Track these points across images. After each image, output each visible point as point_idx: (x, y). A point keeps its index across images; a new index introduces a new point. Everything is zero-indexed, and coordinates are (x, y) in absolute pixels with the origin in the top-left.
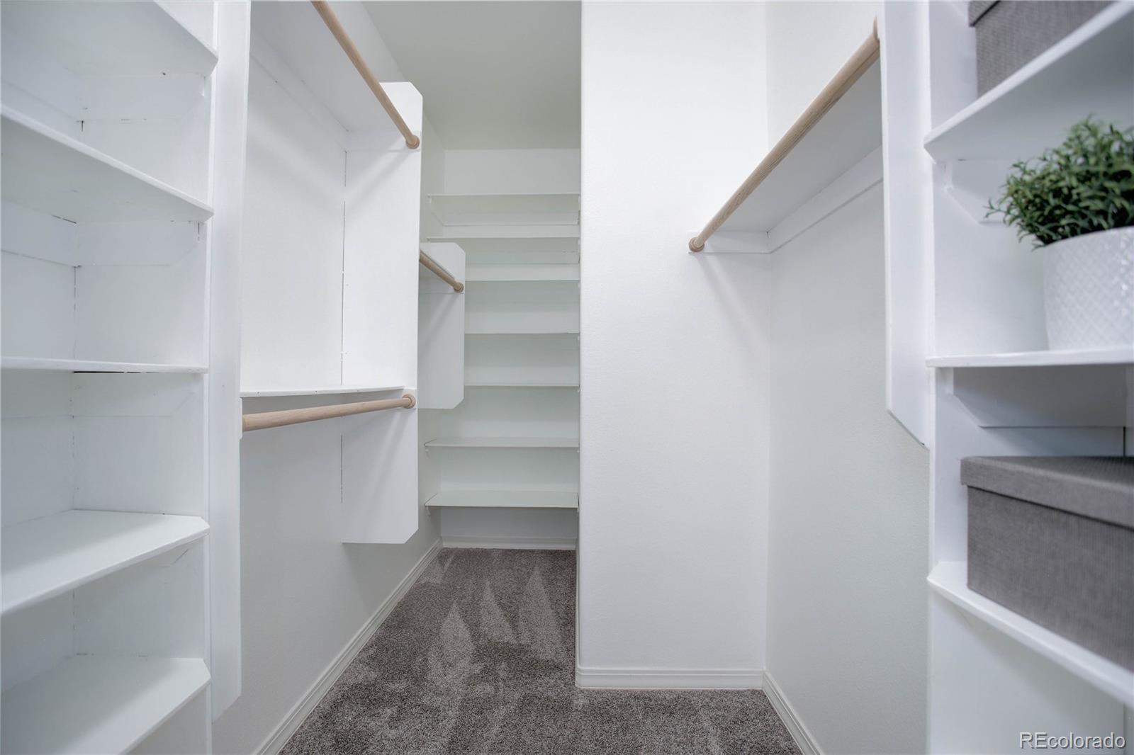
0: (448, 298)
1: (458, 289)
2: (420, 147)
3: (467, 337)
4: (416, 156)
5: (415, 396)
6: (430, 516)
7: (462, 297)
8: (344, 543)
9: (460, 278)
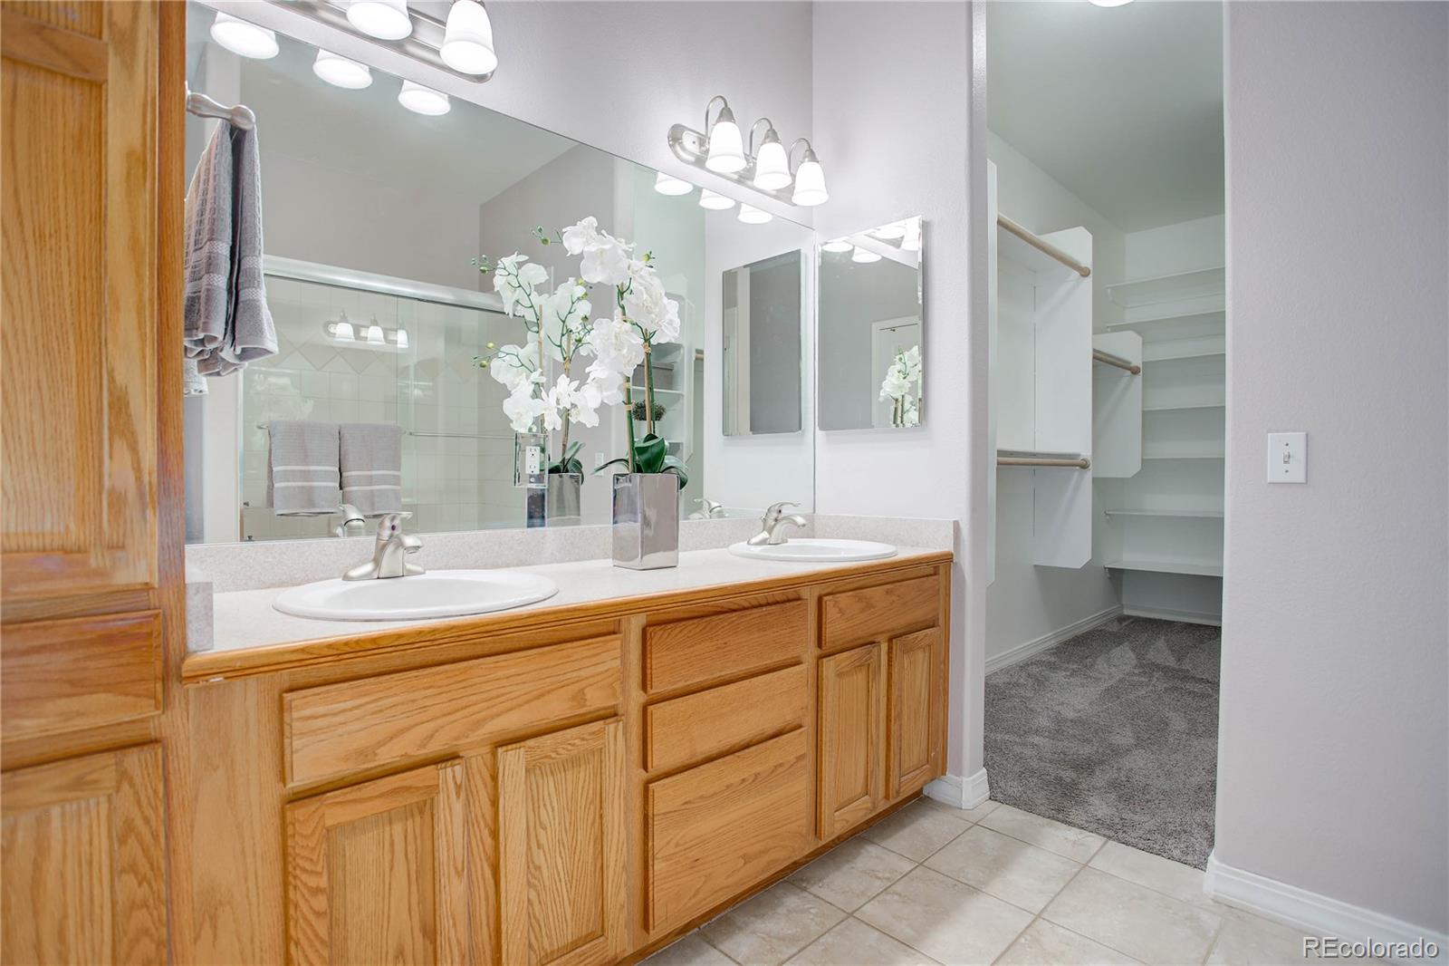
0: (1125, 380)
1: (1135, 371)
2: (1091, 275)
3: (1145, 414)
4: (1088, 281)
5: (1089, 459)
6: (1110, 578)
7: (1139, 378)
8: (1035, 566)
9: (1136, 361)
